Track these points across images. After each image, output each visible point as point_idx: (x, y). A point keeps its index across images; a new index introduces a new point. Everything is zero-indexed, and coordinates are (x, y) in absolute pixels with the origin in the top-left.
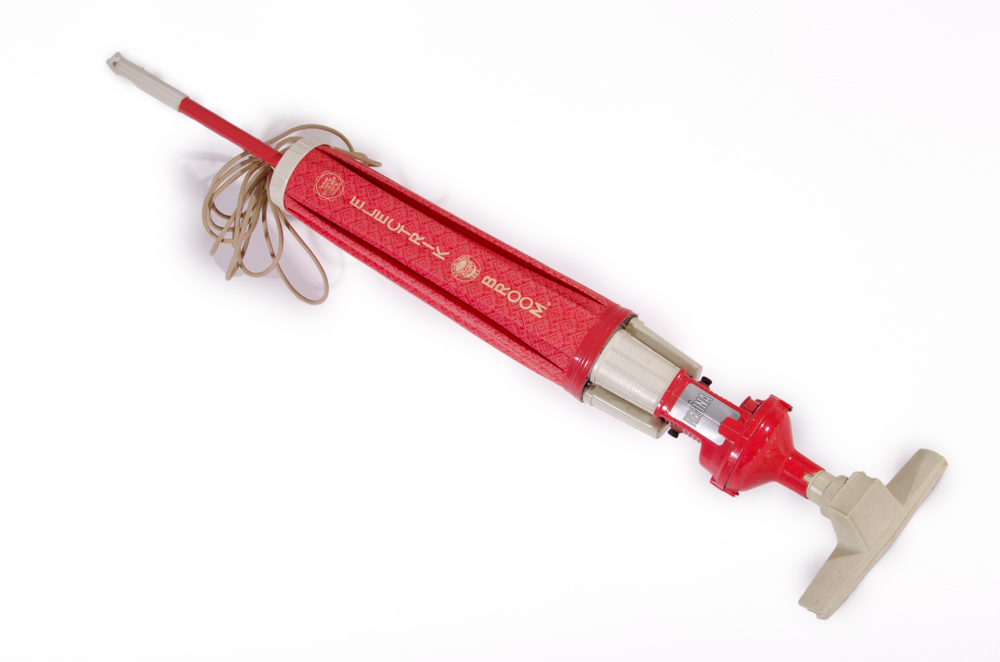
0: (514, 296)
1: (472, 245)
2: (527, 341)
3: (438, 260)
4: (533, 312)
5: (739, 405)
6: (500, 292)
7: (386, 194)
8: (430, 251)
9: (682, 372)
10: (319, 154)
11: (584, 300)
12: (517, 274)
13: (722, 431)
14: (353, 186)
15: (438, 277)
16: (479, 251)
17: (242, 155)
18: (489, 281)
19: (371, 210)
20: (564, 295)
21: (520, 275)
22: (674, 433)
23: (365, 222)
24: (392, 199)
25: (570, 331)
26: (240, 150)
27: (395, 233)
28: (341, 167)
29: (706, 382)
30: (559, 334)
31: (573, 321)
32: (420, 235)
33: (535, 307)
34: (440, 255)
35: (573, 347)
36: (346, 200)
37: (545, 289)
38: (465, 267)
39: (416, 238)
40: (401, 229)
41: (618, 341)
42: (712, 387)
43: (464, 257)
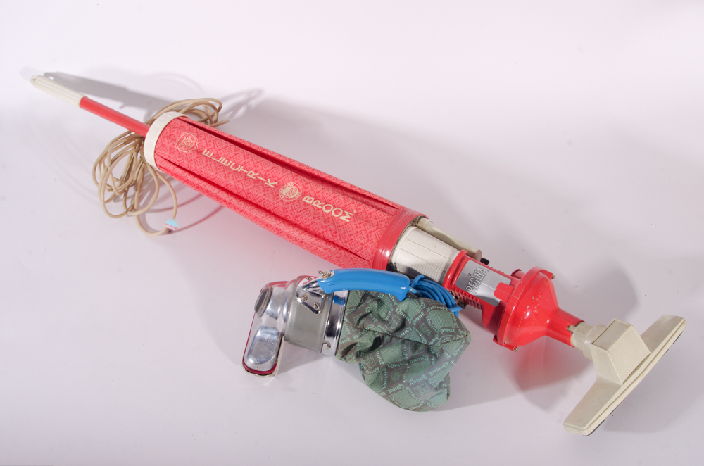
0: (328, 208)
1: (294, 174)
2: (340, 243)
3: (269, 187)
4: (343, 218)
5: (510, 274)
6: (317, 206)
8: (263, 182)
9: (461, 253)
10: (179, 121)
11: (383, 206)
12: (328, 193)
13: (497, 294)
14: (204, 141)
15: (269, 202)
16: (299, 177)
18: (308, 200)
19: (218, 158)
20: (366, 203)
21: (331, 191)
23: (213, 166)
25: (372, 229)
27: (236, 171)
28: (195, 128)
29: (485, 262)
30: (364, 233)
31: (374, 222)
32: (255, 172)
33: (344, 214)
34: (270, 184)
35: (374, 241)
36: (199, 152)
37: (351, 200)
38: (291, 189)
39: (252, 174)
40: (240, 169)
41: (410, 234)
43: (289, 184)
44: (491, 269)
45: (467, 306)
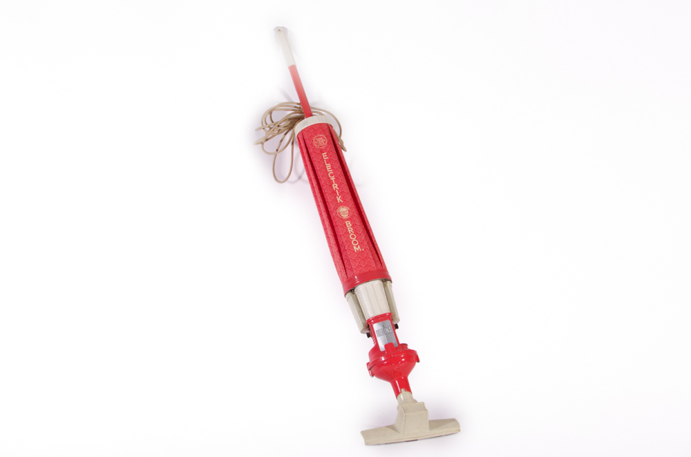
0: (353, 236)
1: (354, 206)
2: (344, 257)
3: (337, 200)
4: (355, 247)
5: (400, 343)
6: (349, 231)
7: (338, 161)
8: (337, 195)
9: (390, 314)
10: (326, 127)
11: (377, 259)
12: (361, 229)
13: (386, 346)
14: (329, 148)
15: (331, 207)
16: (354, 210)
17: (298, 104)
18: (348, 224)
19: (328, 163)
20: (371, 251)
21: (361, 230)
22: (369, 335)
23: (322, 165)
24: (339, 165)
25: (362, 265)
26: (299, 102)
27: (329, 178)
28: (330, 138)
29: (396, 327)
30: (358, 263)
31: (366, 263)
32: (338, 186)
33: (357, 246)
34: (339, 199)
35: (358, 272)
36: (322, 151)
37: (366, 243)
38: (344, 211)
39: (335, 186)
40: (333, 178)
41: (376, 284)
42: (396, 330)
43: (347, 207)
44: (395, 333)
45: (370, 338)
